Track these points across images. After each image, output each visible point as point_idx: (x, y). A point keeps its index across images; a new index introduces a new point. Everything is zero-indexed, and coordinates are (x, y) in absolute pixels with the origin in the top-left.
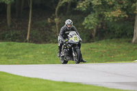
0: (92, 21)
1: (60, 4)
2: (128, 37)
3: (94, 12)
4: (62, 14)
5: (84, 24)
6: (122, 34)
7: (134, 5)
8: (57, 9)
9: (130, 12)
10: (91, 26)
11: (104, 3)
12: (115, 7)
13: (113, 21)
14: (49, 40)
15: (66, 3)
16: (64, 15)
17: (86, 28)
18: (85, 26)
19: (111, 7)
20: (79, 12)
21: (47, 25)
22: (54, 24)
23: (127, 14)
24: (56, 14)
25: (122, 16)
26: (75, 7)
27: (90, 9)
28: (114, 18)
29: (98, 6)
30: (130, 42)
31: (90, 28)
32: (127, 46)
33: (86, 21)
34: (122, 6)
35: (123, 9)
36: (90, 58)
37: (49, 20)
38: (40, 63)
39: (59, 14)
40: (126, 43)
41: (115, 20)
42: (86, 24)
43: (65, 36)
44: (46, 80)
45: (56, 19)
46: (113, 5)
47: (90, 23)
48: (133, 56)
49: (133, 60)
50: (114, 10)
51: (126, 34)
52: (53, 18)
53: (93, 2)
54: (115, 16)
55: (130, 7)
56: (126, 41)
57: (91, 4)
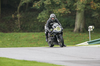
0: (44, 17)
1: (21, 4)
2: (71, 28)
3: (46, 9)
4: (22, 11)
5: (38, 18)
6: (67, 26)
7: (75, 4)
8: (18, 8)
9: (72, 10)
10: (43, 20)
11: (53, 3)
12: (61, 6)
13: (60, 16)
14: (13, 30)
15: (25, 4)
16: (24, 12)
17: (39, 21)
18: (39, 20)
19: (58, 6)
20: (35, 10)
21: (12, 19)
22: (16, 18)
23: (70, 11)
24: (18, 11)
25: (67, 12)
26: (32, 6)
27: (43, 8)
28: (60, 14)
29: (48, 6)
30: (72, 31)
31: (42, 21)
32: (70, 34)
33: (40, 16)
34: (66, 5)
35: (67, 7)
36: (42, 43)
37: (13, 16)
38: (7, 46)
39: (20, 11)
40: (70, 32)
41: (61, 15)
42: (40, 18)
43: (50, 27)
44: (12, 59)
45: (18, 15)
46: (60, 5)
47: (43, 17)
48: (75, 41)
49: (75, 44)
50: (60, 8)
51: (69, 25)
52: (16, 15)
53: (45, 2)
54: (61, 12)
55: (72, 5)
56: (69, 31)
57: (43, 4)
